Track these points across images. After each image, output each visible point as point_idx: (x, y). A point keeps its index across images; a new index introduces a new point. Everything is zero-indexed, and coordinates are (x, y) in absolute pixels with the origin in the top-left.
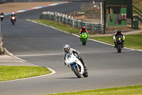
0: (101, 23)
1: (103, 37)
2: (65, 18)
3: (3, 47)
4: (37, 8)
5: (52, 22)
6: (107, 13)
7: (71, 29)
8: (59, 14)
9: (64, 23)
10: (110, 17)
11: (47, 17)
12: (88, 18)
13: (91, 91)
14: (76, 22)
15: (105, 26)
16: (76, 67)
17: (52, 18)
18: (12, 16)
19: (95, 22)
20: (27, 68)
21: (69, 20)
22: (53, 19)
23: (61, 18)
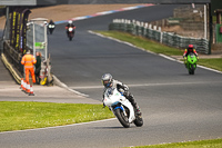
0: (205, 38)
1: (209, 60)
2: (148, 30)
3: (52, 73)
4: (104, 13)
5: (128, 35)
6: (215, 22)
7: (157, 46)
8: (138, 23)
9: (147, 37)
10: (219, 29)
11: (120, 28)
12: (185, 30)
13: (188, 144)
14: (166, 36)
15: (210, 42)
16: (121, 111)
17: (128, 29)
18: (69, 26)
19: (195, 36)
20: (88, 106)
21: (154, 32)
22: (129, 31)
23: (143, 29)
